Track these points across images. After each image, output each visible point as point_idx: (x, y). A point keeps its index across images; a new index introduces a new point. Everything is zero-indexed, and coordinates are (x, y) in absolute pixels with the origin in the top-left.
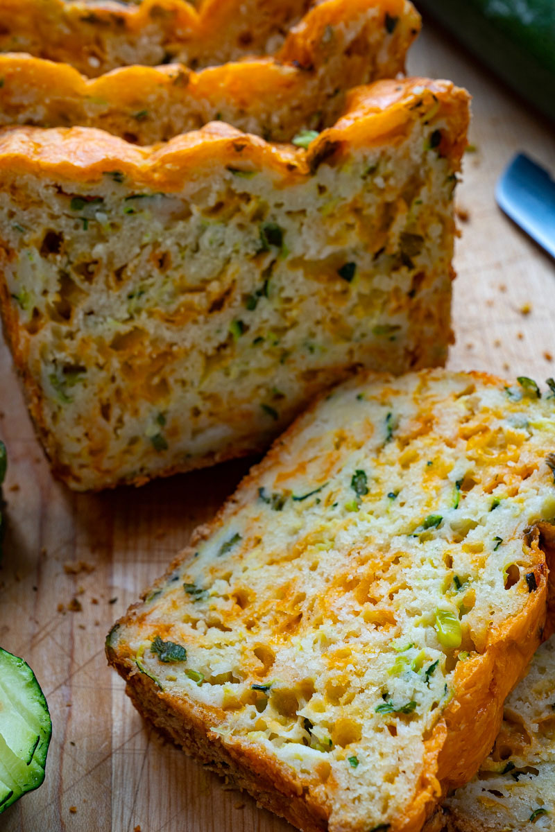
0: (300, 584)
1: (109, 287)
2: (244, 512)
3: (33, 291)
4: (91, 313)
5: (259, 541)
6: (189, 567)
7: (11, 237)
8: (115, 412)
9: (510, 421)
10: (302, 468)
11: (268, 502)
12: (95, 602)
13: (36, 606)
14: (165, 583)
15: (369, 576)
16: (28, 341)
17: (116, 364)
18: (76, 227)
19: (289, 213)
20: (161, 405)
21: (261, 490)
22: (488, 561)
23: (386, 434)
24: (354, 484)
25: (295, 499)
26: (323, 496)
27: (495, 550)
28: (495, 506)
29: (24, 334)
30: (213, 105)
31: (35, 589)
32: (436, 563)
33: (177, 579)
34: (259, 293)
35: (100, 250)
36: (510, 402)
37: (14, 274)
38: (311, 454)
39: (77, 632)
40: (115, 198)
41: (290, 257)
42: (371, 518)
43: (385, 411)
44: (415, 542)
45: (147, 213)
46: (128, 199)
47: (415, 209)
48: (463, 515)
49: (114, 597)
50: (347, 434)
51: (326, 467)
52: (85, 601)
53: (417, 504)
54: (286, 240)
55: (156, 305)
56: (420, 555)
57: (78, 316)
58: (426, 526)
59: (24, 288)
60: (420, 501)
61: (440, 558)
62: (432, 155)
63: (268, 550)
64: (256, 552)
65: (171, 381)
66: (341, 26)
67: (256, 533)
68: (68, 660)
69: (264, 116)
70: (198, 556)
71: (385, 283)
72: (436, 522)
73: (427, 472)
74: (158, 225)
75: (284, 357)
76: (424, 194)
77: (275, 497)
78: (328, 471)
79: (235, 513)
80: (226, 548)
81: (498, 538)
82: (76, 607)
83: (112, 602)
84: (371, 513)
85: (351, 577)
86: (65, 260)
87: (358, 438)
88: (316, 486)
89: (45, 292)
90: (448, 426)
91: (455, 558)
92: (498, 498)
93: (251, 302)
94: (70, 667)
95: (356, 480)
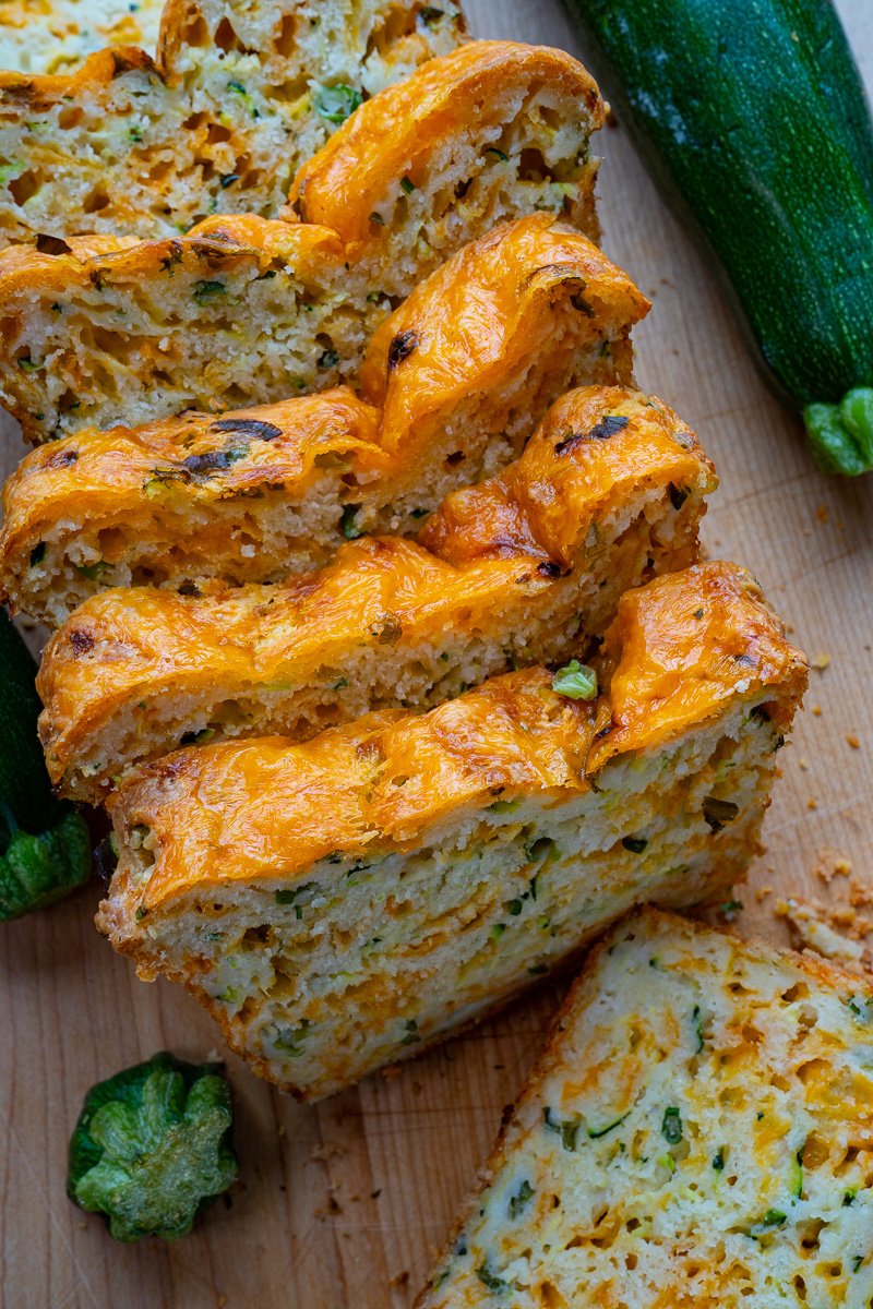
0: (620, 1291)
1: (334, 947)
2: (529, 1144)
3: (241, 986)
4: (316, 975)
5: (557, 1202)
6: (477, 1230)
7: (204, 951)
8: (357, 1038)
9: (858, 1055)
10: (593, 1076)
11: (558, 1132)
12: (356, 1199)
13: (289, 1213)
14: (451, 1257)
15: (704, 1299)
16: (243, 1034)
17: (352, 1008)
18: (287, 914)
19: (561, 824)
20: (411, 1015)
21: (547, 1111)
22: (849, 1292)
23: (696, 1041)
24: (665, 1127)
25: (593, 1136)
26: (625, 1134)
27: (855, 1271)
28: (848, 1200)
29: (237, 1029)
30: (434, 647)
31: (283, 1189)
32: (785, 1288)
33: (463, 1252)
34: (526, 896)
35: (320, 928)
36: (853, 1024)
37: (215, 981)
38: (601, 1053)
39: (342, 1241)
40: (335, 878)
41: (563, 858)
42: (694, 1195)
43: (688, 998)
44: (754, 1247)
45: (376, 877)
46: (351, 872)
47: (723, 770)
48: (809, 1210)
49: (376, 1189)
50: (643, 1027)
51: (625, 1084)
52: (343, 1198)
53: (750, 1184)
54: (558, 847)
55: (397, 946)
56: (765, 1273)
57: (301, 985)
58: (767, 1224)
59: (229, 988)
60: (754, 1181)
61: (790, 1280)
62: (753, 726)
63: (571, 1221)
64: (555, 1219)
65: (420, 995)
66: (610, 519)
67: (551, 1187)
68: (339, 1285)
69: (505, 641)
70: (485, 1215)
71: (681, 835)
72: (778, 1220)
73: (757, 1129)
74: (392, 882)
75: (555, 931)
76: (738, 756)
77: (567, 1126)
78: (628, 1091)
79: (519, 1144)
80: (516, 1204)
81: (858, 1258)
82: (334, 1207)
83: (375, 1195)
84: (693, 1187)
85: (681, 1296)
86: (277, 946)
87: (661, 1040)
88: (615, 1115)
89: (255, 979)
90: (777, 1053)
91: (808, 1284)
92: (853, 1191)
93: (515, 907)
94: (344, 1292)
95: (668, 1123)
